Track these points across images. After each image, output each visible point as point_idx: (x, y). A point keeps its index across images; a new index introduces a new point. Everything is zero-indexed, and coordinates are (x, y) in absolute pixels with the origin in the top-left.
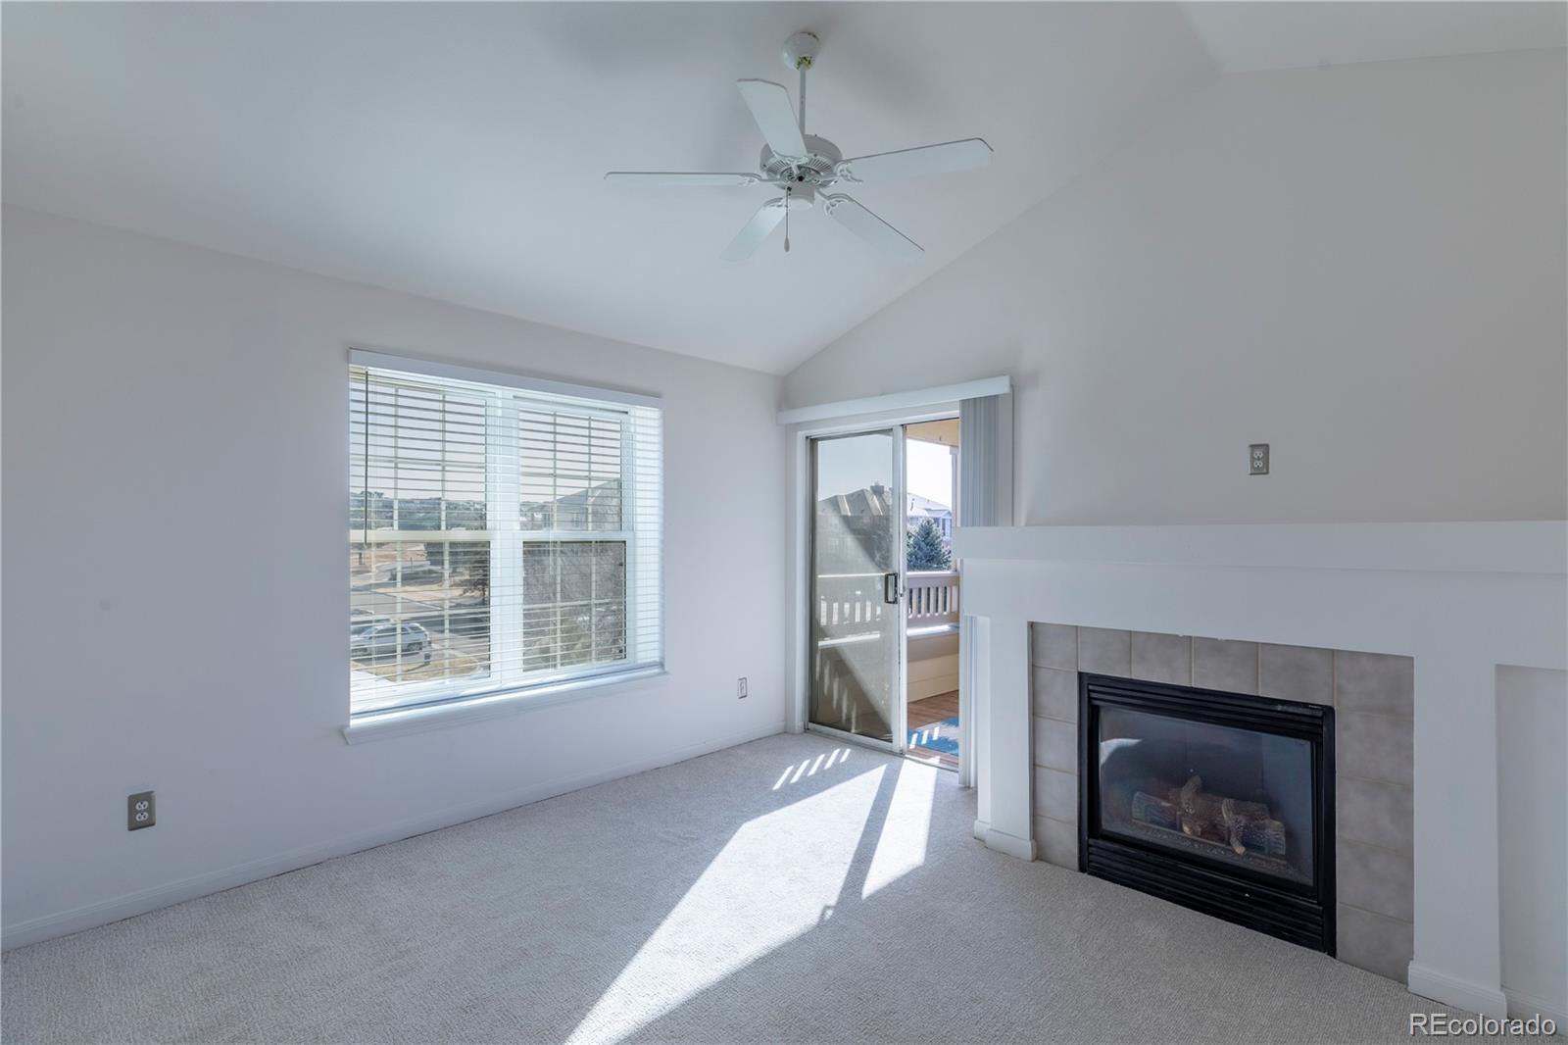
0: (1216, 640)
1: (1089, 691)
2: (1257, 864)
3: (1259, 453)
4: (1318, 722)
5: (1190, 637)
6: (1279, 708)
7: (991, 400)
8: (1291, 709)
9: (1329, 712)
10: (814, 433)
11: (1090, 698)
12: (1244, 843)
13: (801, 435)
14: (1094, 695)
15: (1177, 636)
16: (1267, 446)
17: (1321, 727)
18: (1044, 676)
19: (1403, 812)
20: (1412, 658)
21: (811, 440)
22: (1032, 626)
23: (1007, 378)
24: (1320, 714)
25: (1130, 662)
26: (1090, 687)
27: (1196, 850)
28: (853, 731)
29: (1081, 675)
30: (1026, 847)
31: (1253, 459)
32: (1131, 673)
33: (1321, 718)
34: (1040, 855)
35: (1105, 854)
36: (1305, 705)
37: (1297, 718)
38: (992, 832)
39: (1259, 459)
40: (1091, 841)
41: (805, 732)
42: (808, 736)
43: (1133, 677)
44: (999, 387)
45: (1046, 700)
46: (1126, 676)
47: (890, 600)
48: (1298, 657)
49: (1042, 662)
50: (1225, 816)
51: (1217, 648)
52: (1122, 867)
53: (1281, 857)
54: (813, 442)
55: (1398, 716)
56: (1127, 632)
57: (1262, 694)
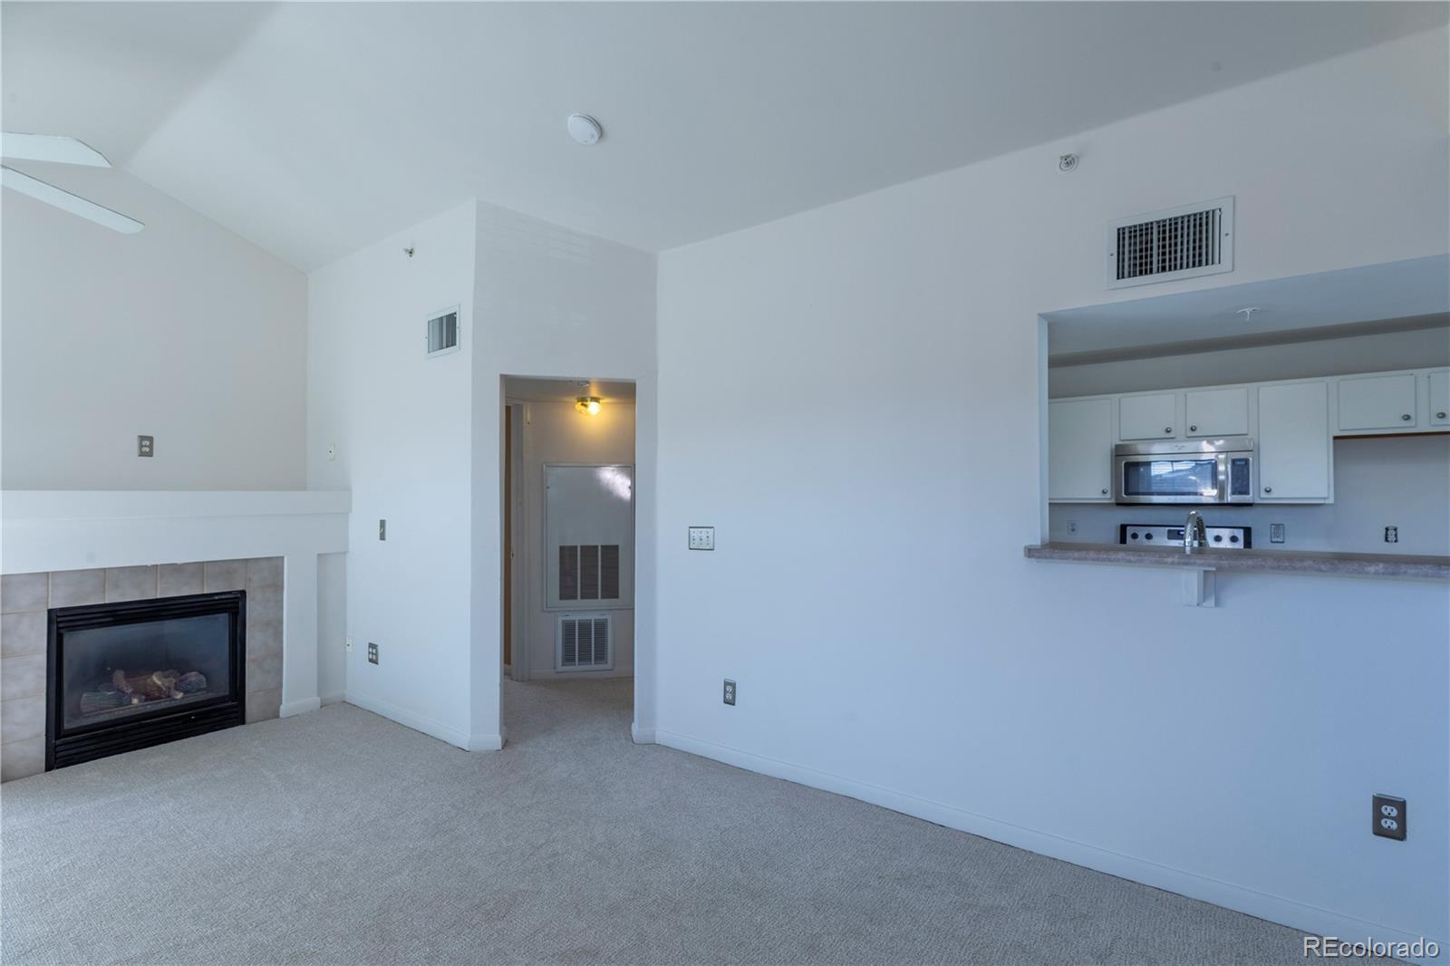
0: (176, 564)
1: (59, 622)
2: (192, 699)
3: (146, 443)
5: (157, 565)
6: (216, 598)
8: (223, 597)
9: (243, 594)
11: (58, 629)
12: (180, 691)
14: (62, 625)
15: (145, 567)
16: (148, 437)
17: (239, 604)
20: (282, 557)
24: (239, 595)
25: (104, 592)
26: (60, 619)
27: (142, 710)
29: (51, 611)
31: (141, 446)
32: (104, 599)
33: (239, 599)
35: (72, 746)
36: (231, 592)
37: (225, 601)
39: (146, 446)
40: (56, 743)
43: (107, 601)
45: (8, 642)
46: (102, 603)
48: (228, 567)
50: (158, 682)
52: (92, 747)
55: (277, 587)
56: (102, 569)
57: (206, 591)
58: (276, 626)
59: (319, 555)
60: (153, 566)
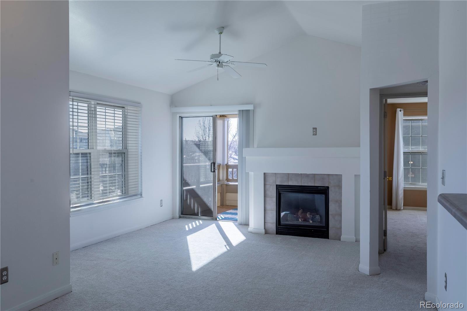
0: (307, 174)
1: (279, 189)
2: (315, 224)
3: (314, 130)
4: (326, 190)
6: (319, 188)
7: (248, 111)
8: (321, 188)
9: (328, 187)
10: (182, 115)
11: (279, 191)
12: (312, 220)
13: (178, 116)
14: (280, 190)
15: (299, 174)
16: (316, 128)
17: (327, 191)
18: (267, 187)
19: (340, 207)
20: (342, 175)
21: (181, 117)
22: (264, 174)
23: (253, 105)
24: (326, 188)
25: (288, 181)
26: (279, 188)
27: (302, 224)
28: (200, 215)
29: (277, 185)
30: (263, 231)
31: (313, 132)
32: (288, 183)
33: (327, 189)
34: (266, 232)
35: (282, 229)
36: (324, 187)
37: (322, 190)
38: (254, 229)
39: (314, 131)
40: (279, 227)
41: (179, 218)
42: (181, 219)
43: (289, 185)
44: (250, 107)
45: (268, 193)
46: (288, 184)
47: (212, 171)
48: (323, 177)
49: (267, 183)
50: (308, 216)
51: (307, 175)
52: (286, 231)
53: (318, 222)
54: (181, 118)
55: (340, 187)
56: (288, 173)
57: (316, 185)
58: (339, 202)
59: (355, 175)
60: (300, 174)
